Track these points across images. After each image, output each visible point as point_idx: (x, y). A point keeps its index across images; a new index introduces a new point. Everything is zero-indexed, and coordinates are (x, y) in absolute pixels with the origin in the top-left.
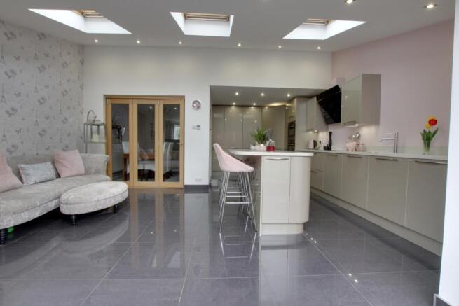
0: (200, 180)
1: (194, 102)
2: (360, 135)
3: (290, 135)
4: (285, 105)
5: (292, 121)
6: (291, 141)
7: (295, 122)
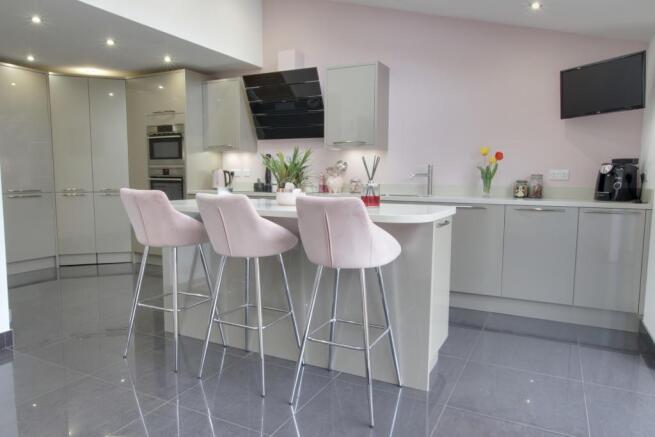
3: (156, 155)
4: (123, 79)
5: (164, 121)
6: (166, 172)
7: (181, 126)
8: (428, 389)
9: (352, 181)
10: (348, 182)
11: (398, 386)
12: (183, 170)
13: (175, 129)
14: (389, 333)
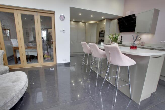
0: (66, 60)
1: (61, 16)
2: (141, 38)
3: (100, 36)
4: (97, 23)
5: (102, 30)
6: (101, 39)
7: (104, 30)
8: (139, 104)
9: (142, 42)
10: (140, 43)
11: (130, 99)
12: (104, 39)
13: (103, 31)
14: (129, 84)
